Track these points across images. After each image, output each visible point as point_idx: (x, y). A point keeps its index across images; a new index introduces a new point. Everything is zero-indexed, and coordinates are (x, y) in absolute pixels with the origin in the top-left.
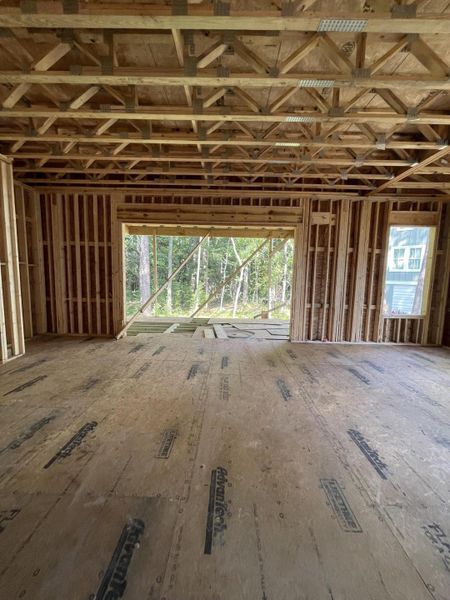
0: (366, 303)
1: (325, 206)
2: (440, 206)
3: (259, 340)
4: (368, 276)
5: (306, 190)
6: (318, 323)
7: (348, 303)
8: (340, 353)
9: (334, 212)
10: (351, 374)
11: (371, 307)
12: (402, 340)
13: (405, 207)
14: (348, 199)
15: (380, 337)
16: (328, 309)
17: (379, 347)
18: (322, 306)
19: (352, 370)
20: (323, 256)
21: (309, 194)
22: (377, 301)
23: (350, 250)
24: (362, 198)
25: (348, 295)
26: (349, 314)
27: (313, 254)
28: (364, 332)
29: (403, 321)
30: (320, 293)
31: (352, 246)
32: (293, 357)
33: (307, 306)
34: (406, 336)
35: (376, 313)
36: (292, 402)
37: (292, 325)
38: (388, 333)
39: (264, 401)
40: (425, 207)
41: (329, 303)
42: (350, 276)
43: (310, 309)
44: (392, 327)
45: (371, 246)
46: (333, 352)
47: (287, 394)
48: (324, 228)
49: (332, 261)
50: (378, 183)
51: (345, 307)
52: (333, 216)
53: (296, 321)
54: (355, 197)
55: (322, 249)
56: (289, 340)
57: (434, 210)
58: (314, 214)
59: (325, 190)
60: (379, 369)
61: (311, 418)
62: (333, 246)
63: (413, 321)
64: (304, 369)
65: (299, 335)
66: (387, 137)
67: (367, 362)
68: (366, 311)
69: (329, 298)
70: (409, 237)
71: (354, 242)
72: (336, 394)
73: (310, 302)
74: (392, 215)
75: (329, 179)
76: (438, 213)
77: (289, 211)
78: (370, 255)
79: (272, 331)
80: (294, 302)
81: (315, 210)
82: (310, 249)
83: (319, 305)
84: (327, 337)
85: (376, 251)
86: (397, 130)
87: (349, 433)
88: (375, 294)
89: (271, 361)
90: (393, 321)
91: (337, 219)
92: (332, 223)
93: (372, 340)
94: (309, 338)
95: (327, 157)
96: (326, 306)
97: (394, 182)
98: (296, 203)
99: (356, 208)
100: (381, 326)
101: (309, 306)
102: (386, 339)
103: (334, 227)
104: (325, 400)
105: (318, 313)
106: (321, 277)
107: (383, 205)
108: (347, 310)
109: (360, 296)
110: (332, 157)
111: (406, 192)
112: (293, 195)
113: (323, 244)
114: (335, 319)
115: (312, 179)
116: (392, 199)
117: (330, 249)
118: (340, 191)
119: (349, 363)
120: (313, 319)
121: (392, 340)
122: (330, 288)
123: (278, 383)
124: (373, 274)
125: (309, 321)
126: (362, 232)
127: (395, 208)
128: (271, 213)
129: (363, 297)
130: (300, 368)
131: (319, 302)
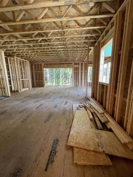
14: (80, 62)
21: (74, 62)
24: (83, 62)
25: (81, 79)
27: (75, 72)
28: (84, 85)
33: (74, 81)
42: (82, 76)
48: (77, 68)
53: (73, 83)
56: (72, 87)
65: (73, 85)
68: (84, 81)
71: (82, 70)
77: (71, 65)
78: (85, 72)
81: (75, 65)
91: (79, 66)
94: (75, 86)
96: (78, 81)
107: (87, 63)
112: (71, 62)
117: (78, 71)
120: (76, 83)
126: (83, 68)
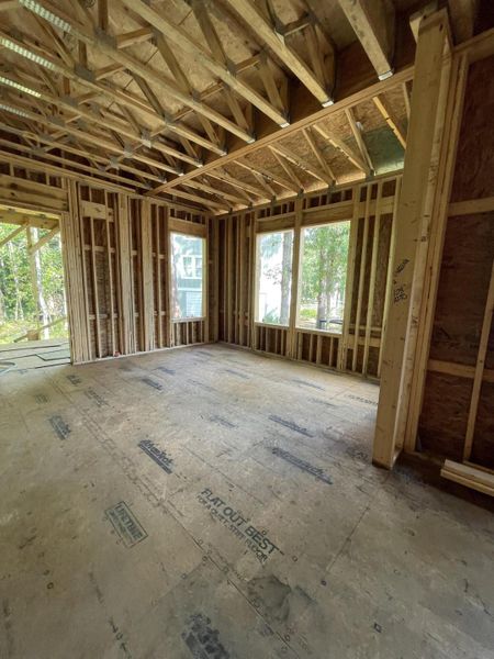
0: (156, 309)
1: (98, 197)
2: (207, 221)
3: (21, 371)
4: (155, 282)
5: (68, 168)
6: (107, 337)
7: (138, 310)
8: (134, 365)
9: (111, 206)
10: (145, 385)
11: (162, 313)
12: (190, 342)
13: (182, 215)
14: (125, 195)
15: (172, 341)
16: (117, 319)
17: (171, 352)
18: (109, 316)
19: (146, 381)
20: (103, 257)
21: (74, 175)
22: (166, 308)
23: (133, 253)
24: (140, 197)
25: (137, 302)
26: (140, 322)
27: (89, 253)
28: (157, 339)
29: (190, 323)
30: (105, 300)
31: (135, 248)
32: (76, 382)
33: (90, 317)
34: (194, 337)
35: (166, 318)
36: (72, 437)
37: (71, 344)
38: (179, 337)
39: (28, 452)
40: (197, 219)
41: (117, 312)
42: (136, 282)
43: (95, 321)
44: (182, 330)
45: (154, 250)
46: (125, 366)
47: (64, 431)
48: (100, 223)
49: (114, 264)
50: (154, 184)
51: (135, 315)
52: (110, 210)
53: (77, 338)
54: (134, 195)
55: (101, 249)
56: (71, 363)
57: (204, 223)
58: (84, 204)
59: (96, 176)
60: (171, 372)
61: (97, 447)
62: (113, 245)
63: (197, 323)
64: (91, 393)
65: (84, 353)
66: (153, 135)
67: (160, 368)
68: (157, 317)
69: (116, 307)
70: (193, 247)
71: (137, 245)
72: (128, 409)
73: (94, 313)
74: (172, 221)
75: (99, 164)
76: (206, 226)
77: (46, 191)
78: (155, 259)
79: (45, 356)
80: (71, 313)
81: (86, 198)
82: (86, 248)
83: (105, 316)
84: (120, 351)
85: (160, 257)
86: (162, 132)
87: (139, 445)
88: (164, 301)
89: (40, 395)
90: (182, 325)
91: (115, 215)
92: (109, 219)
93: (165, 346)
94: (98, 356)
95: (89, 132)
96: (114, 316)
97: (167, 187)
98: (54, 182)
99: (135, 207)
100: (172, 331)
101: (92, 317)
102: (178, 343)
103: (112, 224)
104: (114, 421)
105: (106, 325)
106: (104, 282)
107: (162, 208)
108: (138, 319)
109: (149, 302)
110: (97, 136)
111: (180, 200)
112: (50, 170)
113: (101, 242)
114: (126, 330)
115: (75, 155)
116: (170, 206)
117: (110, 250)
118: (115, 182)
119: (142, 374)
120: (100, 332)
121: (183, 343)
122: (116, 294)
123: (51, 421)
124: (159, 279)
125: (96, 335)
126: (144, 234)
127: (172, 215)
128: (13, 186)
129: (152, 303)
130: (85, 393)
131: (106, 312)
